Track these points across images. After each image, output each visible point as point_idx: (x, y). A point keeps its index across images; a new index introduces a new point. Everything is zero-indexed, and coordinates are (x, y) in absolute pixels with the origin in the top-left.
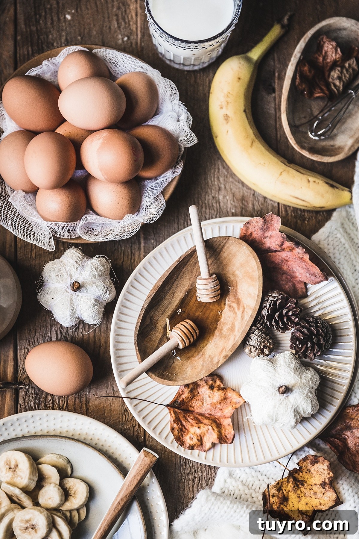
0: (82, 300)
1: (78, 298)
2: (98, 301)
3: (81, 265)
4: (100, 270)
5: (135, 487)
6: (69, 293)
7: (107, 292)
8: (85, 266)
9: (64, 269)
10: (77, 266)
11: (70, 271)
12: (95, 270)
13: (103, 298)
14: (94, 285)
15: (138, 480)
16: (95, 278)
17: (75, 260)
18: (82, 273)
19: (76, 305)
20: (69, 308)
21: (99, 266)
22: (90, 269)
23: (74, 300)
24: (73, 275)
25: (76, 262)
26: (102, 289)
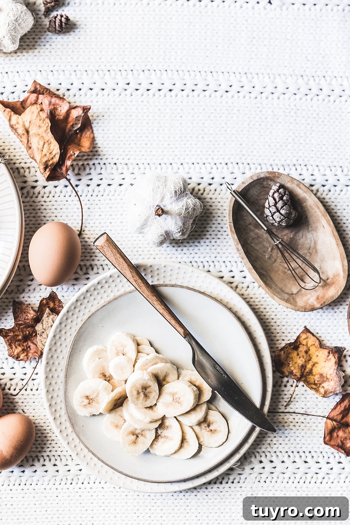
0: (156, 223)
1: (154, 220)
2: (168, 234)
3: (177, 196)
4: (189, 213)
5: (126, 262)
6: (151, 211)
7: (180, 233)
8: (180, 199)
9: (162, 189)
10: (174, 196)
11: (165, 194)
12: (184, 209)
13: (173, 235)
14: (174, 220)
15: (120, 257)
16: (180, 215)
17: (176, 190)
18: (173, 203)
19: (149, 223)
20: (141, 222)
21: (190, 209)
22: (181, 205)
23: (150, 219)
24: (165, 199)
25: (176, 192)
26: (178, 228)
